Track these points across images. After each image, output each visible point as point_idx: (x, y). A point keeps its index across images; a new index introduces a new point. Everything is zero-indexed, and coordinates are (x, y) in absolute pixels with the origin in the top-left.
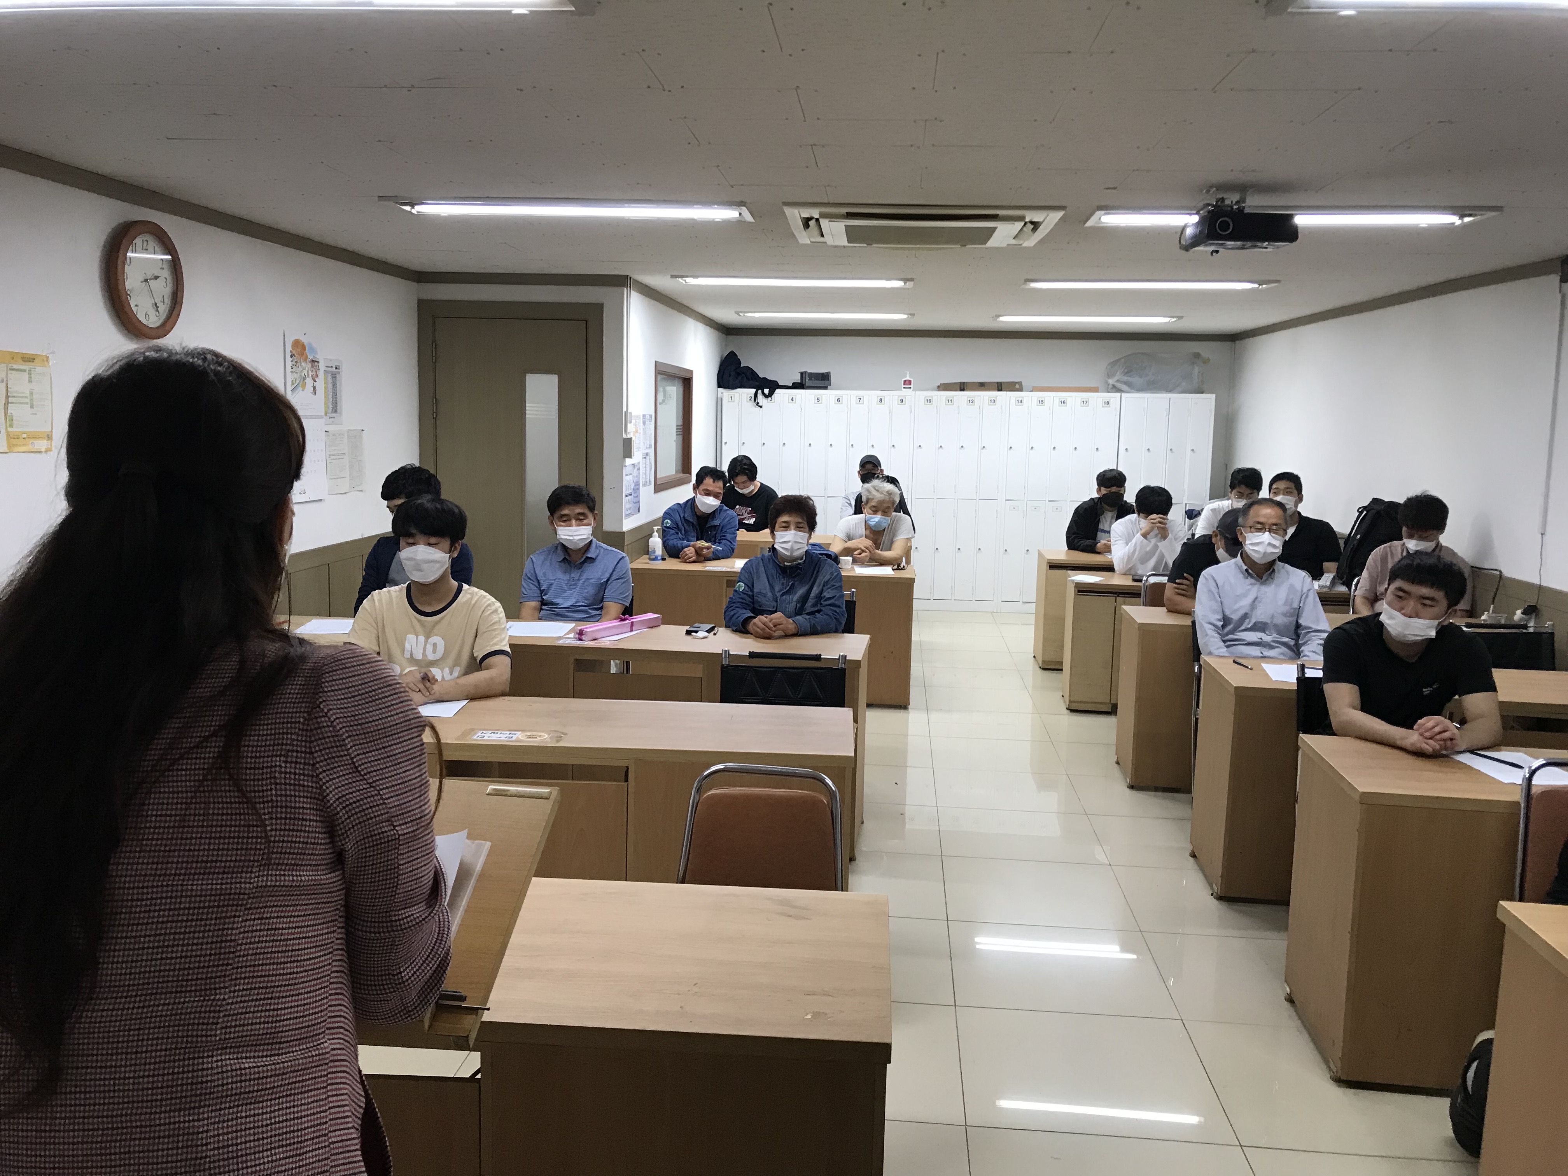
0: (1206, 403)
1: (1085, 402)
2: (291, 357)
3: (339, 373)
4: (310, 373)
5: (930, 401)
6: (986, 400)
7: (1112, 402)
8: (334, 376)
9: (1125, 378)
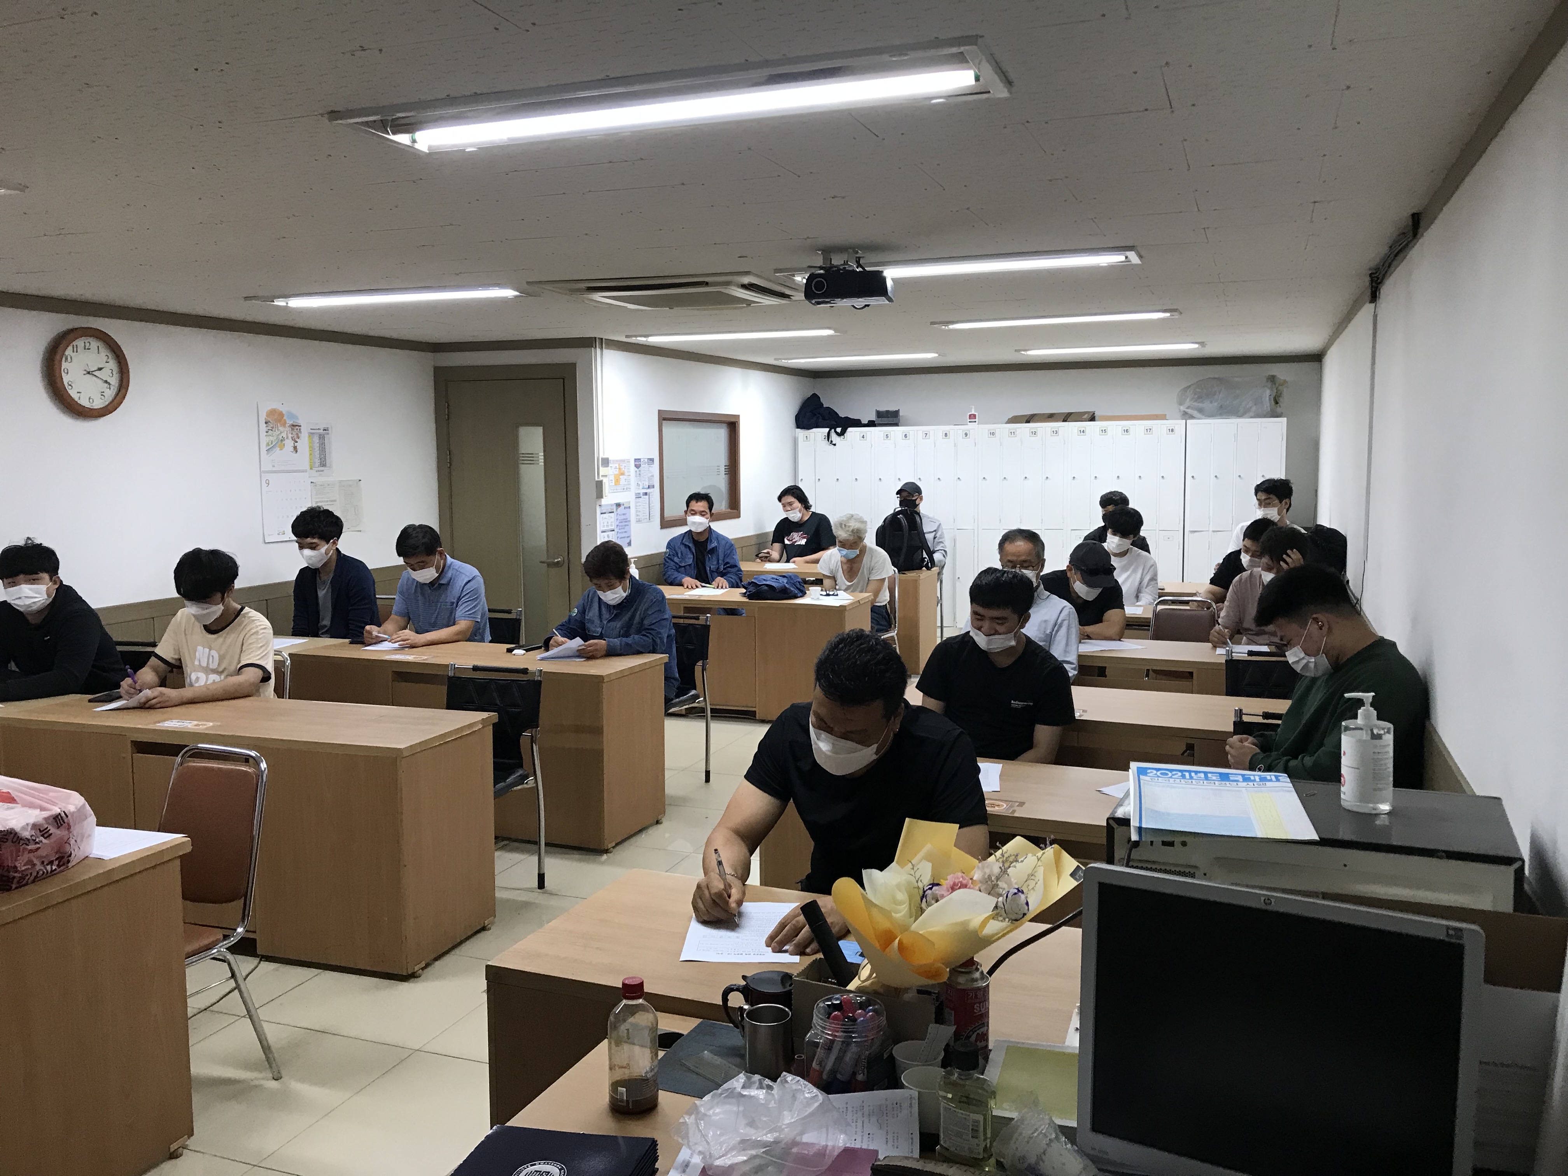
0: (1277, 427)
1: (1149, 430)
2: (266, 423)
3: (328, 434)
4: (290, 436)
5: (993, 434)
6: (1049, 431)
7: (1176, 429)
8: (322, 437)
9: (1196, 404)
